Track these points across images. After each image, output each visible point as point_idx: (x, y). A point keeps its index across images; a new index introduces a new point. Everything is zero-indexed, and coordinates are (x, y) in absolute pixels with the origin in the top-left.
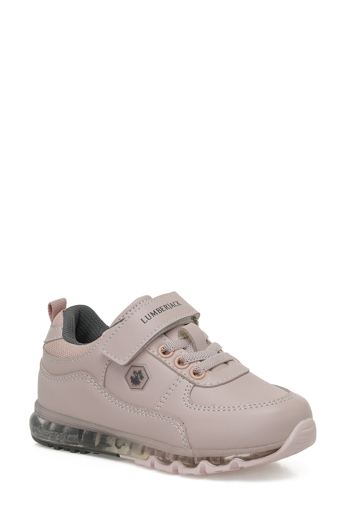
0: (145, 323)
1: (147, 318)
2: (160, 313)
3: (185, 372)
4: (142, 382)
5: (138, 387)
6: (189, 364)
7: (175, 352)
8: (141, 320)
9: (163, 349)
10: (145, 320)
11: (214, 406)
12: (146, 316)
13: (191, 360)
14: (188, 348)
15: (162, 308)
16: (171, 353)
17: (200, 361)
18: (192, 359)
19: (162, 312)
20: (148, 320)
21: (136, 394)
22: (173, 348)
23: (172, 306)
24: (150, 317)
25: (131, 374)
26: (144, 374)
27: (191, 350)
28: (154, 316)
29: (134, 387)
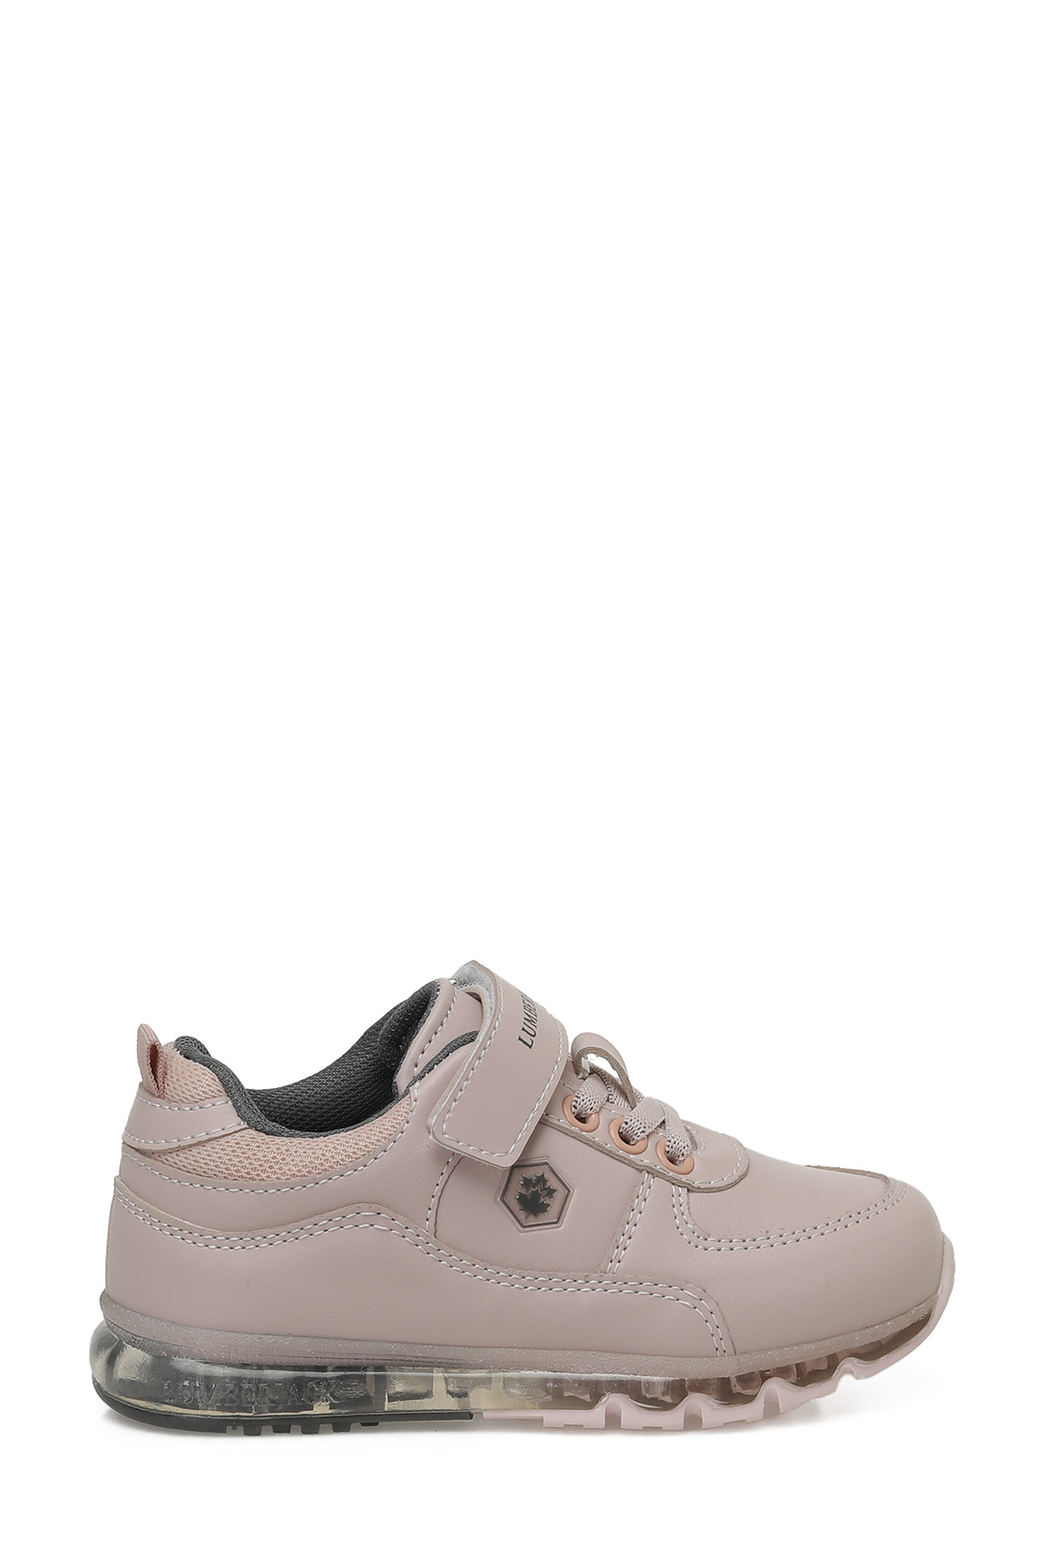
3: (646, 1159)
4: (555, 1204)
5: (542, 1218)
6: (646, 1139)
7: (601, 1112)
9: (573, 1109)
11: (769, 1235)
16: (594, 1117)
21: (541, 1239)
25: (517, 1188)
26: (552, 1183)
29: (532, 1220)
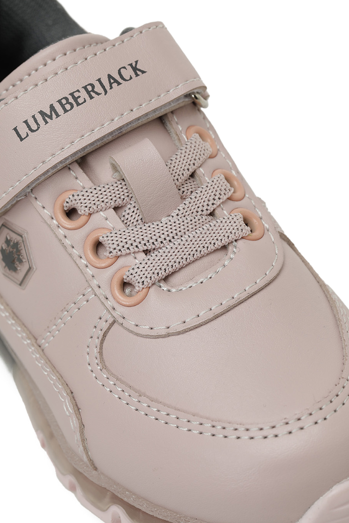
0: (22, 139)
1: (29, 126)
2: (66, 111)
4: (21, 271)
6: (116, 259)
7: (93, 217)
8: (15, 129)
9: (65, 204)
10: (23, 130)
12: (26, 122)
13: (120, 250)
14: (129, 206)
15: (76, 95)
16: (82, 219)
17: (146, 252)
18: (123, 247)
19: (72, 107)
20: (29, 132)
22: (86, 207)
23: (111, 84)
24: (38, 124)
26: (23, 255)
27: (135, 213)
28: (46, 122)
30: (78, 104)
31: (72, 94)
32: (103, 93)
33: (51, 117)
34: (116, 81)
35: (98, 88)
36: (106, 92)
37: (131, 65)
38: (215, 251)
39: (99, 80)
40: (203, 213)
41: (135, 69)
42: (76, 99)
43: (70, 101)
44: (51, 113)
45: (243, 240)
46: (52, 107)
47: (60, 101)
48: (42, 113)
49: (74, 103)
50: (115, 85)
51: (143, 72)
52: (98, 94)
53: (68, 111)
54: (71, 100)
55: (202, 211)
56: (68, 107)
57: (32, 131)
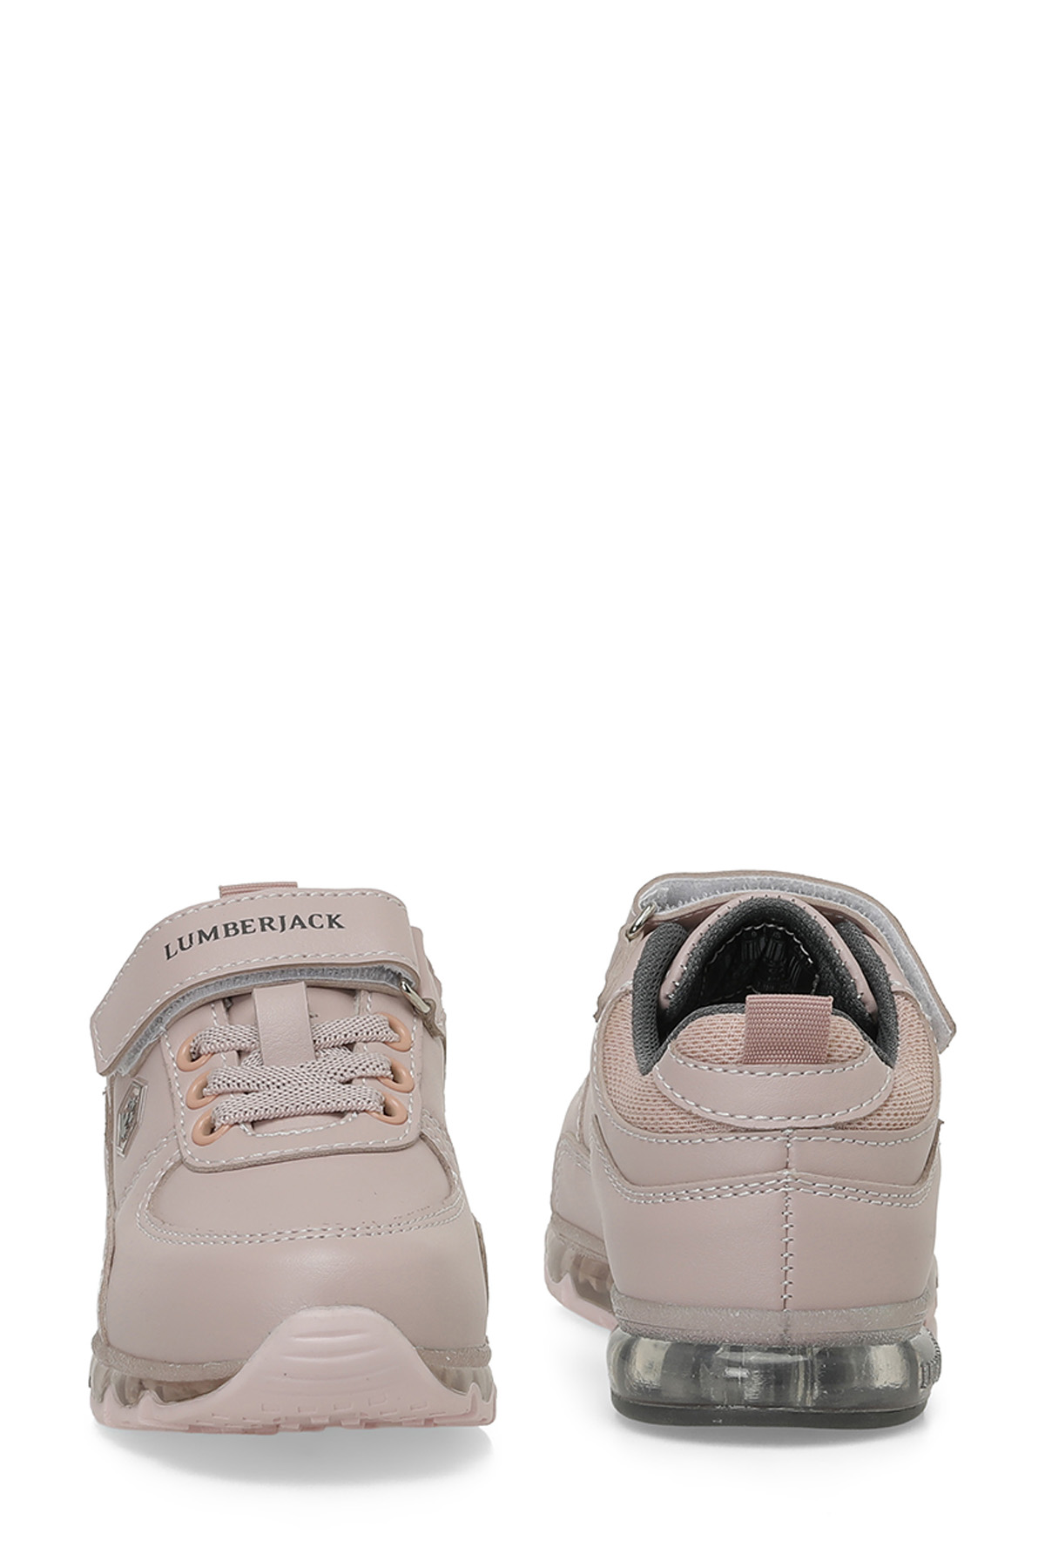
0: (169, 957)
1: (181, 945)
2: (227, 935)
12: (181, 940)
15: (248, 923)
16: (202, 1058)
17: (244, 1092)
19: (237, 933)
20: (179, 950)
23: (294, 925)
24: (192, 943)
26: (137, 1111)
28: (201, 942)
30: (245, 932)
31: (243, 922)
32: (280, 929)
33: (208, 938)
34: (301, 923)
35: (277, 924)
36: (283, 929)
37: (330, 916)
38: (325, 1113)
39: (282, 918)
40: (335, 1077)
41: (332, 921)
42: (244, 927)
43: (237, 927)
44: (210, 935)
45: (365, 1114)
46: (215, 929)
47: (226, 926)
48: (201, 933)
49: (241, 931)
50: (298, 927)
51: (340, 926)
52: (273, 929)
53: (230, 936)
54: (239, 927)
55: (335, 1074)
56: (232, 932)
57: (183, 949)
